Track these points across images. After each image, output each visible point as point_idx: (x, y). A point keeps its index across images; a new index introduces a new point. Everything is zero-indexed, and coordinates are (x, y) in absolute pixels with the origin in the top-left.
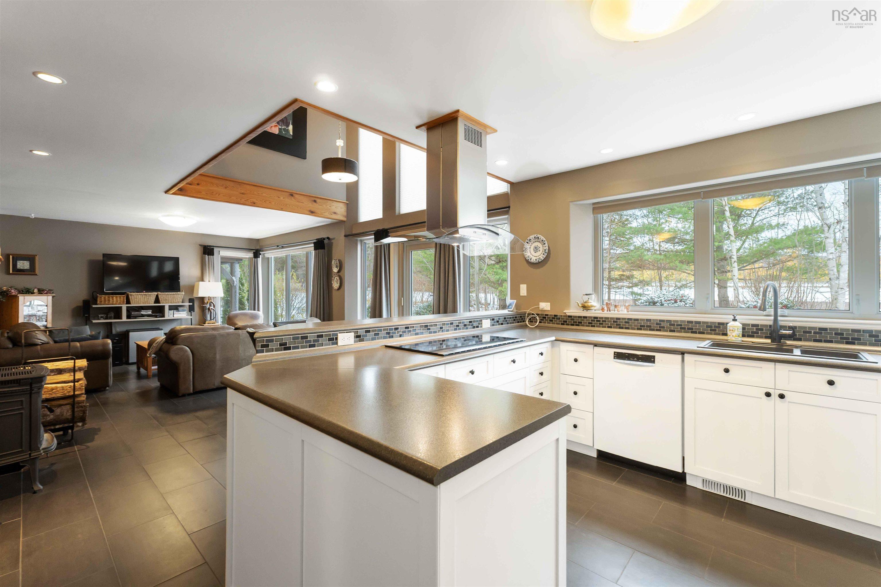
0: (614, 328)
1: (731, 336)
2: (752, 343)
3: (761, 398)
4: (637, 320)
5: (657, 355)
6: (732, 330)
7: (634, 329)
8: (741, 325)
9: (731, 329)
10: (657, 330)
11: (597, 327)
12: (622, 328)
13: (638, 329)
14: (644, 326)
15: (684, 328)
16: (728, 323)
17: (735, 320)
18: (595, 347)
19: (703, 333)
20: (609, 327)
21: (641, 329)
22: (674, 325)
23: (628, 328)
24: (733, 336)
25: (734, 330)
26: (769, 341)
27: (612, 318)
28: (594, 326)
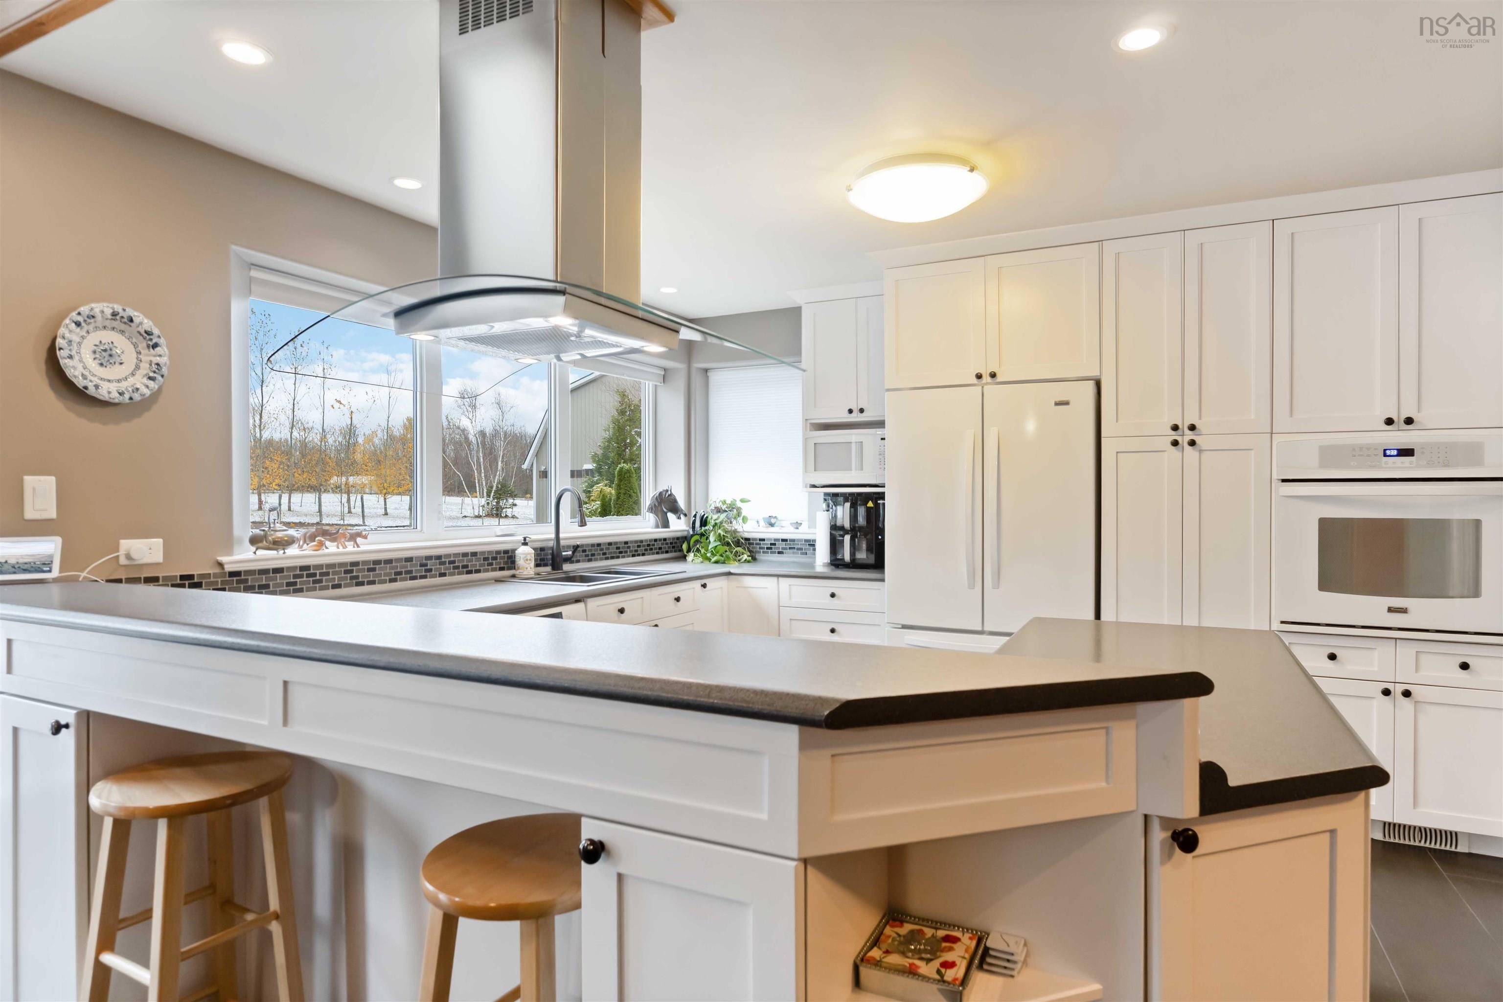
0: (346, 586)
1: (529, 569)
4: (390, 561)
7: (384, 582)
8: (533, 551)
9: (529, 558)
10: (422, 577)
12: (361, 584)
13: (391, 581)
14: (400, 573)
16: (516, 550)
17: (525, 544)
19: (478, 571)
21: (394, 580)
22: (445, 563)
23: (373, 583)
27: (341, 565)
28: (302, 590)
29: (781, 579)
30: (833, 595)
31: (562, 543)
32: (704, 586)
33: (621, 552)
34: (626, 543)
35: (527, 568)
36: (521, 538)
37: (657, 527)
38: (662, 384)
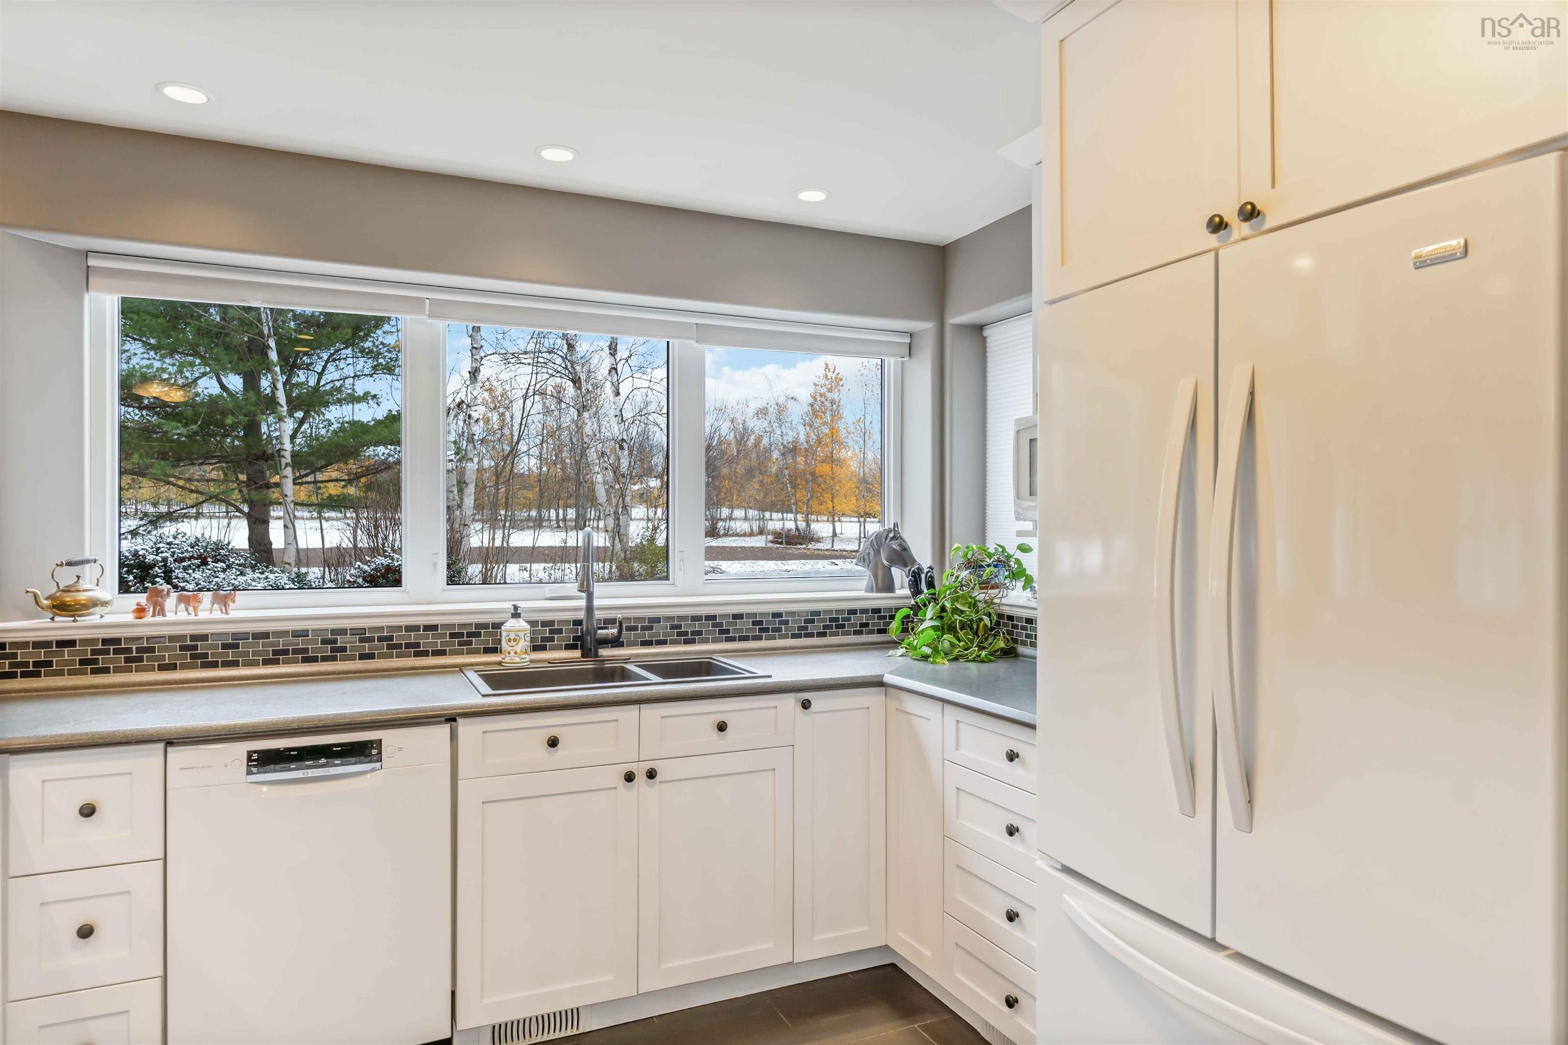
0: (184, 667)
1: (512, 653)
2: (549, 663)
3: (616, 788)
4: (265, 635)
5: (388, 737)
6: (515, 640)
7: (254, 664)
8: (528, 627)
9: (512, 638)
10: (325, 659)
11: (118, 670)
12: (214, 665)
13: (266, 662)
14: (286, 652)
15: (398, 646)
16: (502, 623)
17: (516, 615)
18: (169, 749)
19: (442, 653)
20: (162, 668)
21: (275, 662)
22: (371, 640)
23: (234, 664)
24: (516, 653)
25: (518, 638)
26: (577, 654)
27: (172, 638)
28: (106, 671)
29: (947, 706)
30: (1012, 756)
31: (598, 615)
32: (806, 705)
33: (766, 630)
34: (776, 615)
35: (509, 653)
36: (509, 605)
37: (871, 590)
38: (907, 359)
